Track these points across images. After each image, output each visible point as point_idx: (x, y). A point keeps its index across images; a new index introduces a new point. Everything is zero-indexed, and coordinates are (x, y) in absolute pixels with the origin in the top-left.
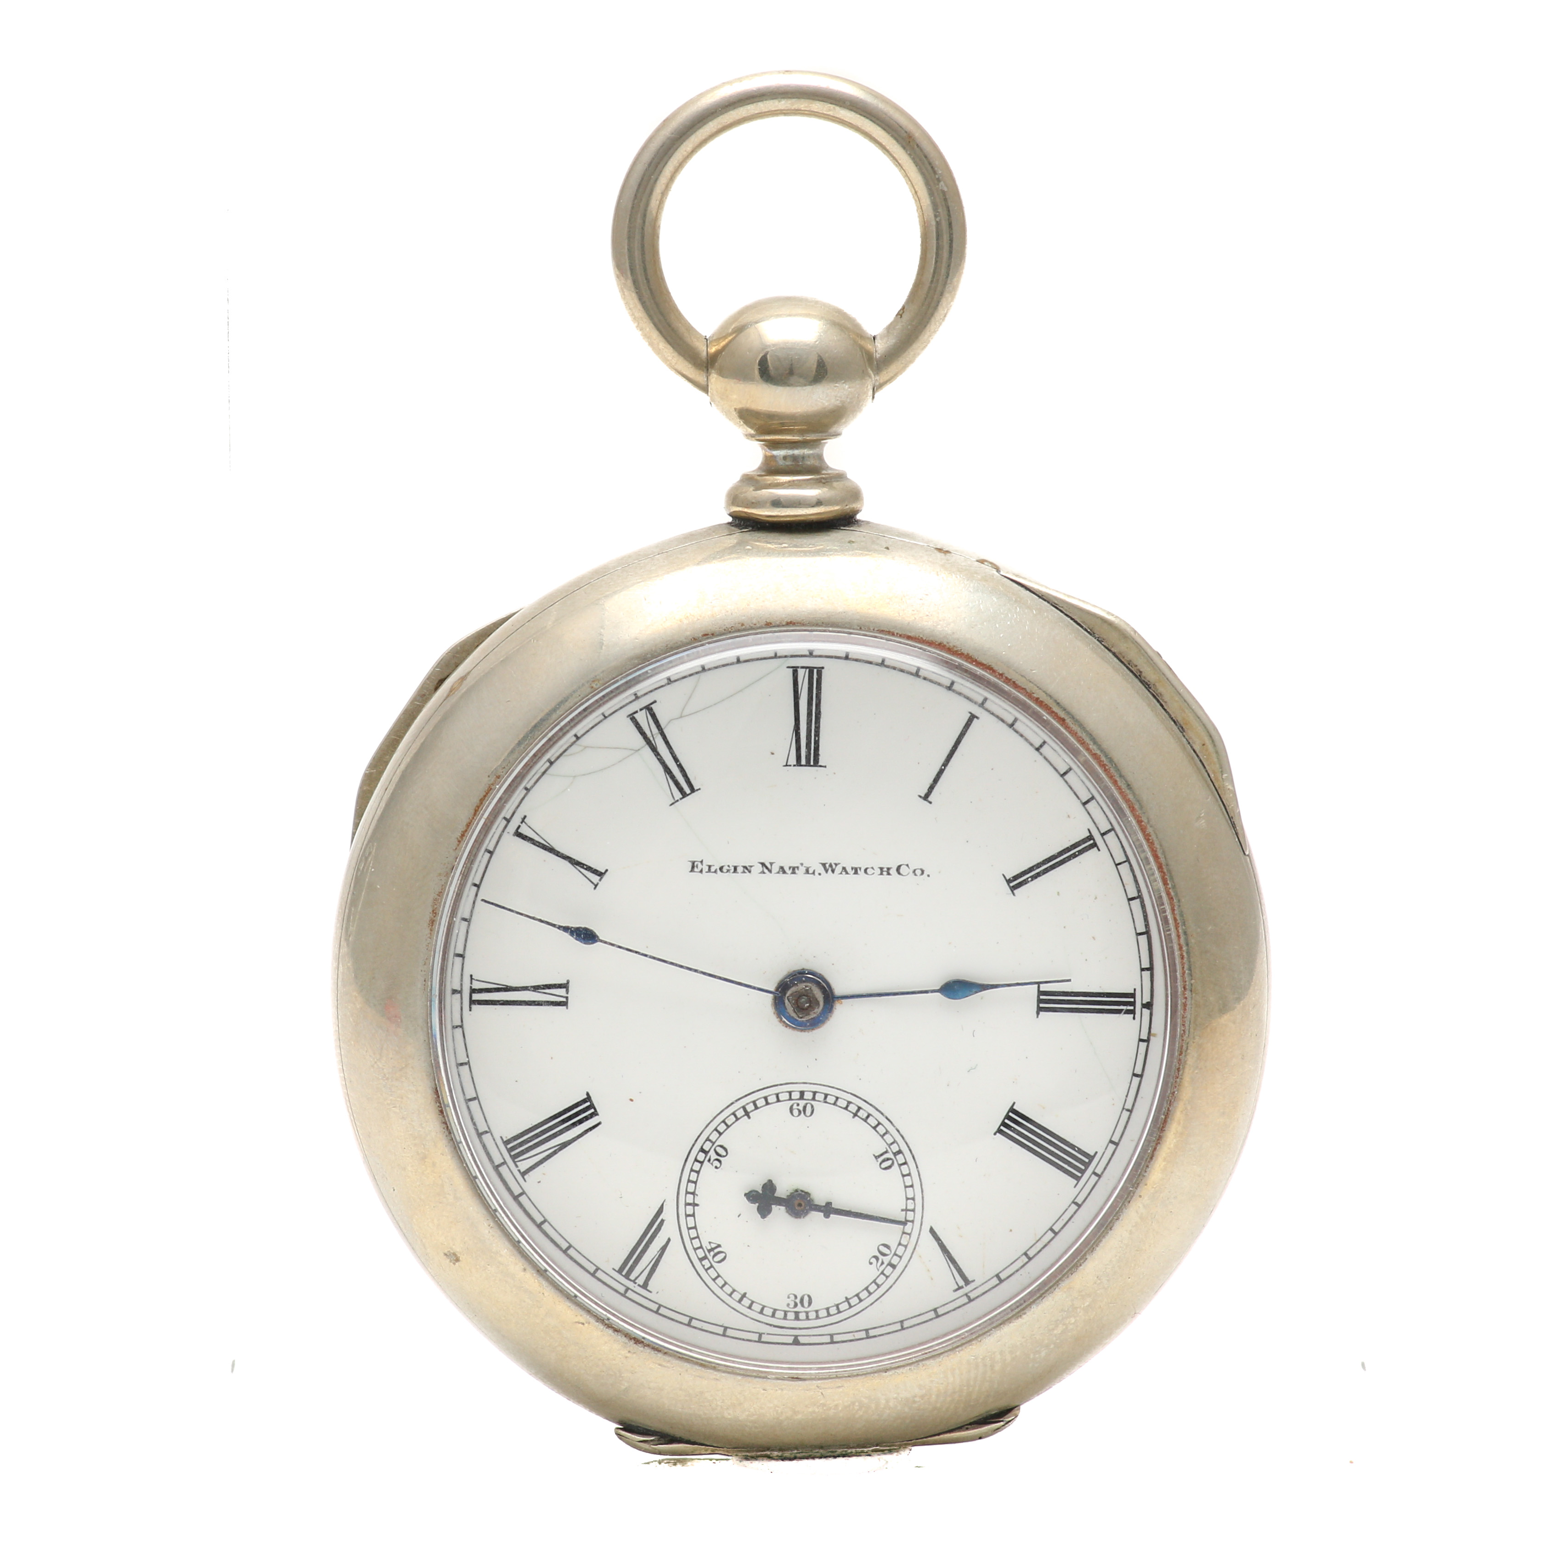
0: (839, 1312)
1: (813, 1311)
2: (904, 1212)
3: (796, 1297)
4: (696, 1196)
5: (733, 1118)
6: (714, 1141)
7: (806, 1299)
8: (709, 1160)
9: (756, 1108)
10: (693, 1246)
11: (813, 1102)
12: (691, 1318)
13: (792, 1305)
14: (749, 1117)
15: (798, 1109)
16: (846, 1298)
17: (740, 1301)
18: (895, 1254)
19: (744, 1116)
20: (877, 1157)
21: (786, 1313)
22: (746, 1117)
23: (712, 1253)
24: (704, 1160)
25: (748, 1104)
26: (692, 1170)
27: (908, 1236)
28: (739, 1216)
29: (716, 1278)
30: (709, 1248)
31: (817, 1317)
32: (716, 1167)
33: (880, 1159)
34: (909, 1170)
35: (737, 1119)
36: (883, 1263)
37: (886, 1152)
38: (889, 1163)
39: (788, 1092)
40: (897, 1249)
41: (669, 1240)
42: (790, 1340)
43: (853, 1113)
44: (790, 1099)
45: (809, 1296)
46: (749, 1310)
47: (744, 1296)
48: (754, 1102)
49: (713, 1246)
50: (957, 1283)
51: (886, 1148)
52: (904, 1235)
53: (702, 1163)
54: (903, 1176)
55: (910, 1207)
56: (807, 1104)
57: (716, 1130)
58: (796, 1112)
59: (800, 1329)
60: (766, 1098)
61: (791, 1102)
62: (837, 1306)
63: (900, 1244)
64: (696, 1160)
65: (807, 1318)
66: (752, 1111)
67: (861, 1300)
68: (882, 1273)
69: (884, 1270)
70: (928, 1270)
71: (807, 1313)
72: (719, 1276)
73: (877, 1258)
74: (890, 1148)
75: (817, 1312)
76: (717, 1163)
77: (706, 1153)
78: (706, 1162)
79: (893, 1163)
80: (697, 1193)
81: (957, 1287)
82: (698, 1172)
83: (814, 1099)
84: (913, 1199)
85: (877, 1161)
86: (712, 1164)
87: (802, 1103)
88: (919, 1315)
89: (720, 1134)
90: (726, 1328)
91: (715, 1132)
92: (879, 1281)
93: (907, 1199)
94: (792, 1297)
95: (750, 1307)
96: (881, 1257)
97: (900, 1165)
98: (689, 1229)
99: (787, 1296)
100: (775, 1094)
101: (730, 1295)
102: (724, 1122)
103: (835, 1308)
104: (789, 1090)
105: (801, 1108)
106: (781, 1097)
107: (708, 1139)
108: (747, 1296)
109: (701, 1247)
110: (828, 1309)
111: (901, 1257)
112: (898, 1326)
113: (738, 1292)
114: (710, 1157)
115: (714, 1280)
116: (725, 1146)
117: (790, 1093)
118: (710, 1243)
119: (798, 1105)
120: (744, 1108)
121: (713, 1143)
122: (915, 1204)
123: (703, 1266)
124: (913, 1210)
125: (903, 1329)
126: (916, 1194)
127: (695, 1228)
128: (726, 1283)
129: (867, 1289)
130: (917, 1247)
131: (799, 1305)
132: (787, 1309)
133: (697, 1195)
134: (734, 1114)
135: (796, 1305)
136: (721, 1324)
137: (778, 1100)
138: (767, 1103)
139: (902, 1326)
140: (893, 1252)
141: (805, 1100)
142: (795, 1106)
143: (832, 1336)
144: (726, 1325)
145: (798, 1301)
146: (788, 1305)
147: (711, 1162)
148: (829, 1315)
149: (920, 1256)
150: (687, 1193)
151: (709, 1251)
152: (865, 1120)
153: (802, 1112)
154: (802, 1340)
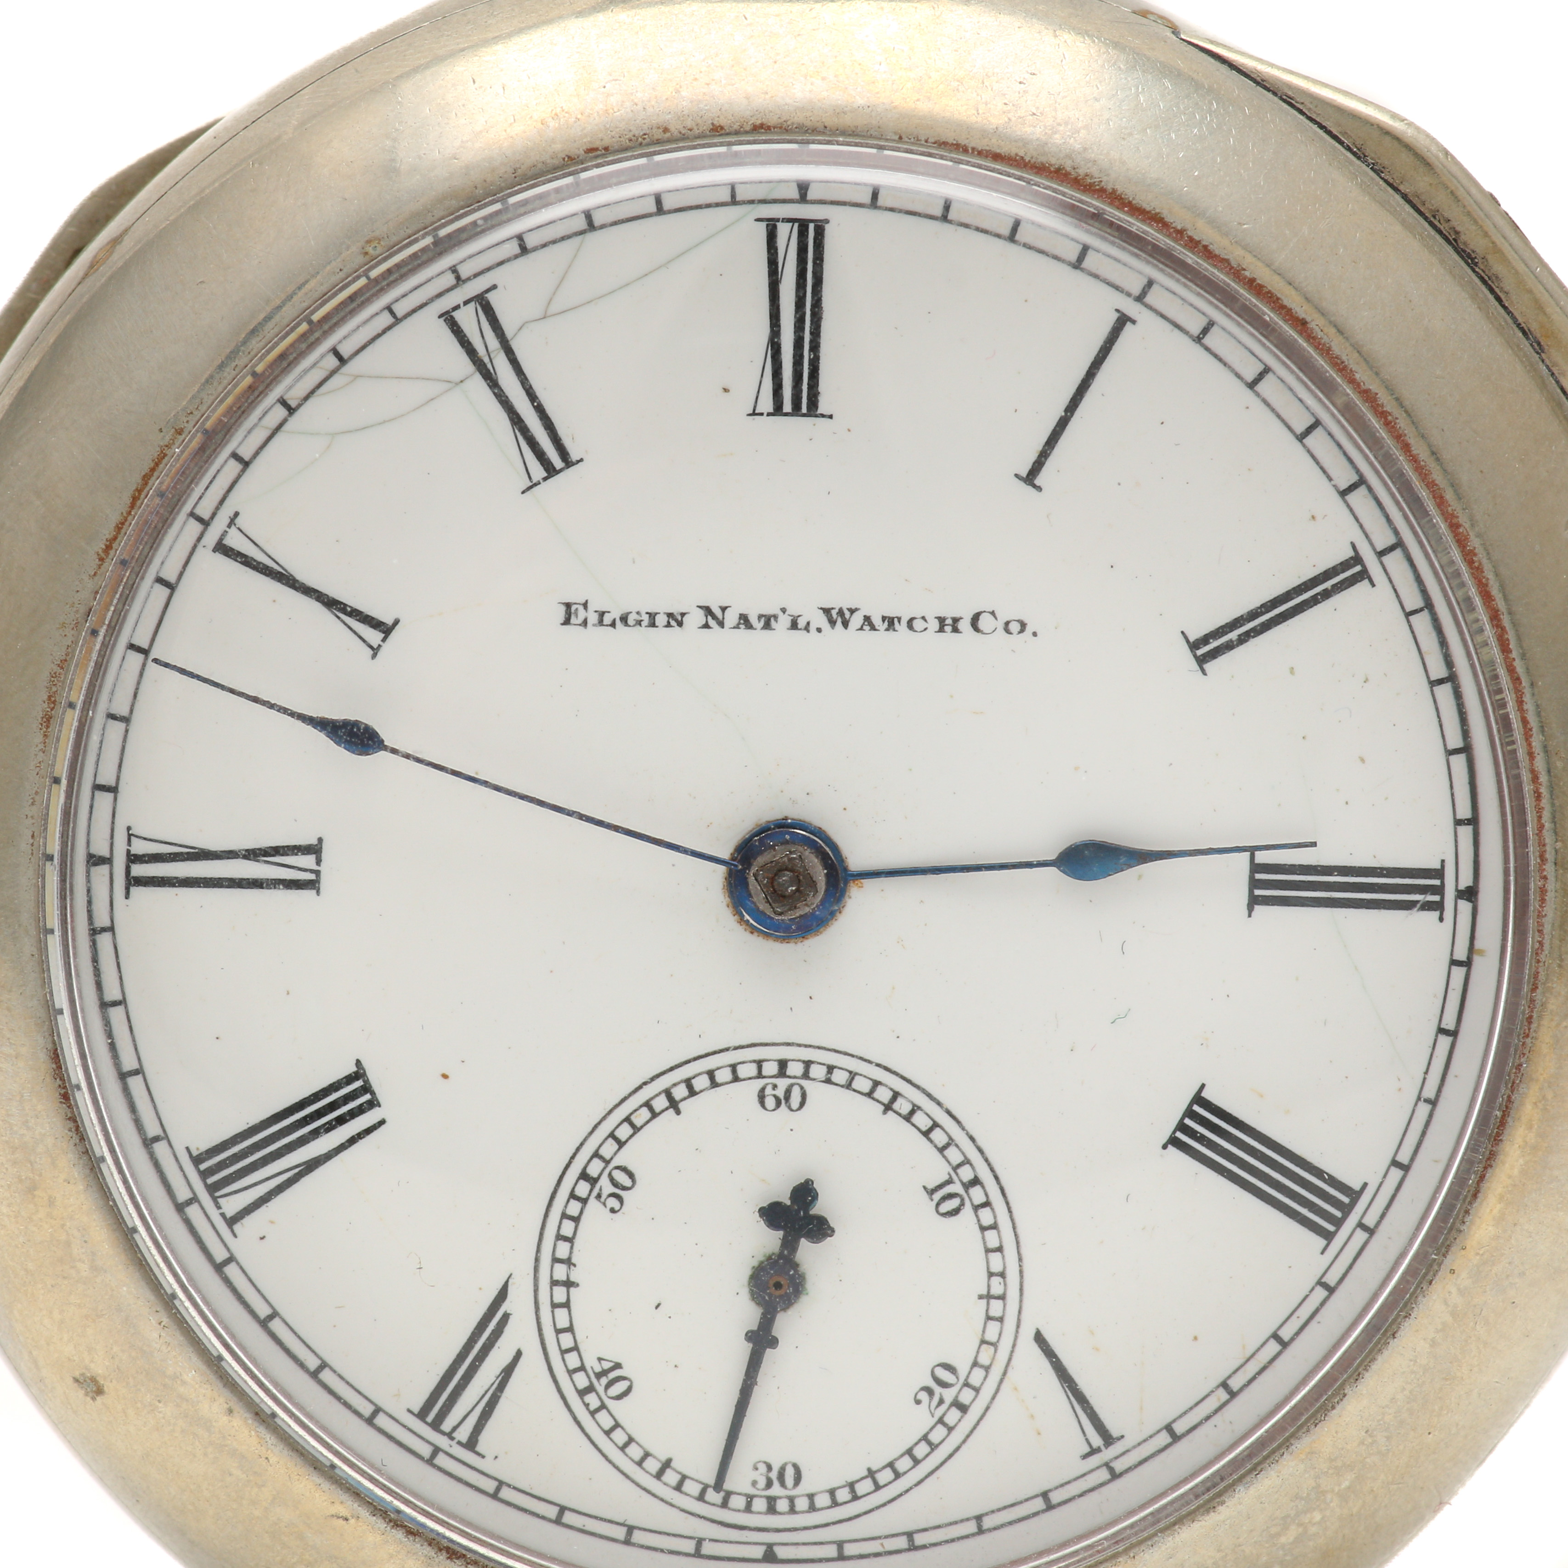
0: (855, 1498)
1: (803, 1495)
2: (984, 1301)
3: (769, 1468)
4: (572, 1267)
5: (645, 1114)
6: (608, 1157)
7: (790, 1472)
8: (599, 1196)
9: (692, 1092)
10: (566, 1366)
11: (805, 1083)
12: (563, 1509)
13: (762, 1482)
14: (678, 1112)
15: (775, 1096)
16: (869, 1470)
17: (659, 1475)
18: (966, 1384)
19: (667, 1109)
20: (931, 1192)
21: (750, 1499)
22: (671, 1111)
23: (604, 1381)
24: (589, 1195)
25: (675, 1085)
26: (564, 1216)
27: (992, 1349)
28: (657, 1307)
29: (613, 1429)
30: (598, 1369)
31: (812, 1508)
32: (613, 1211)
33: (937, 1196)
34: (995, 1217)
35: (654, 1115)
36: (941, 1402)
37: (949, 1182)
38: (954, 1203)
39: (754, 1061)
40: (970, 1373)
41: (519, 1354)
42: (758, 1552)
43: (883, 1104)
44: (760, 1075)
45: (796, 1467)
46: (677, 1493)
47: (667, 1464)
48: (688, 1083)
49: (607, 1365)
50: (1087, 1440)
51: (949, 1174)
52: (984, 1346)
53: (584, 1201)
54: (983, 1229)
55: (997, 1289)
56: (792, 1085)
57: (612, 1135)
58: (770, 1102)
59: (778, 1530)
60: (711, 1074)
61: (761, 1083)
62: (851, 1485)
63: (975, 1364)
64: (573, 1196)
65: (792, 1510)
66: (685, 1099)
67: (897, 1475)
68: (941, 1421)
69: (944, 1415)
70: (1032, 1416)
71: (792, 1500)
72: (617, 1425)
73: (930, 1391)
74: (957, 1174)
75: (811, 1497)
76: (613, 1203)
77: (593, 1181)
78: (592, 1201)
79: (962, 1204)
80: (574, 1260)
81: (1087, 1449)
82: (576, 1220)
83: (806, 1075)
84: (1002, 1275)
85: (932, 1200)
86: (604, 1204)
87: (782, 1084)
88: (1013, 1505)
89: (621, 1144)
90: (631, 1529)
91: (610, 1140)
92: (935, 1437)
93: (991, 1275)
94: (763, 1468)
95: (678, 1488)
96: (938, 1390)
97: (976, 1208)
98: (558, 1332)
99: (751, 1467)
100: (730, 1066)
101: (640, 1463)
102: (628, 1120)
103: (847, 1489)
104: (757, 1058)
105: (780, 1093)
106: (742, 1071)
107: (596, 1155)
108: (673, 1464)
109: (582, 1368)
110: (832, 1492)
111: (977, 1390)
112: (972, 1527)
113: (655, 1457)
114: (601, 1190)
115: (608, 1433)
116: (631, 1168)
117: (759, 1063)
118: (600, 1359)
119: (775, 1087)
120: (668, 1093)
121: (607, 1162)
122: (1005, 1285)
123: (587, 1405)
124: (1002, 1297)
125: (981, 1531)
126: (1007, 1265)
127: (570, 1329)
128: (631, 1440)
129: (909, 1452)
130: (1010, 1369)
131: (776, 1484)
132: (752, 1491)
133: (575, 1265)
134: (647, 1104)
135: (769, 1484)
136: (621, 1521)
137: (736, 1079)
138: (714, 1084)
139: (980, 1527)
140: (962, 1380)
141: (789, 1077)
142: (769, 1091)
143: (840, 1545)
144: (630, 1522)
145: (774, 1475)
146: (754, 1483)
147: (603, 1199)
148: (835, 1504)
149: (1016, 1389)
150: (556, 1260)
151: (599, 1376)
152: (908, 1118)
153: (783, 1102)
154: (781, 1552)
